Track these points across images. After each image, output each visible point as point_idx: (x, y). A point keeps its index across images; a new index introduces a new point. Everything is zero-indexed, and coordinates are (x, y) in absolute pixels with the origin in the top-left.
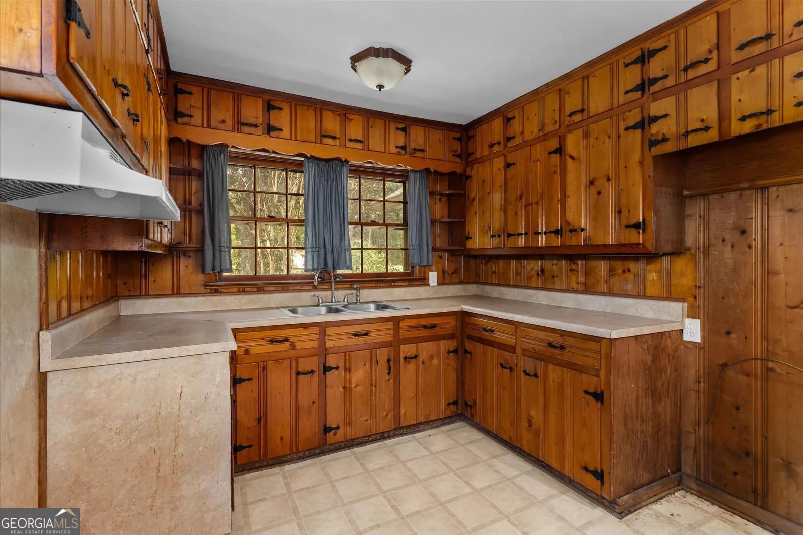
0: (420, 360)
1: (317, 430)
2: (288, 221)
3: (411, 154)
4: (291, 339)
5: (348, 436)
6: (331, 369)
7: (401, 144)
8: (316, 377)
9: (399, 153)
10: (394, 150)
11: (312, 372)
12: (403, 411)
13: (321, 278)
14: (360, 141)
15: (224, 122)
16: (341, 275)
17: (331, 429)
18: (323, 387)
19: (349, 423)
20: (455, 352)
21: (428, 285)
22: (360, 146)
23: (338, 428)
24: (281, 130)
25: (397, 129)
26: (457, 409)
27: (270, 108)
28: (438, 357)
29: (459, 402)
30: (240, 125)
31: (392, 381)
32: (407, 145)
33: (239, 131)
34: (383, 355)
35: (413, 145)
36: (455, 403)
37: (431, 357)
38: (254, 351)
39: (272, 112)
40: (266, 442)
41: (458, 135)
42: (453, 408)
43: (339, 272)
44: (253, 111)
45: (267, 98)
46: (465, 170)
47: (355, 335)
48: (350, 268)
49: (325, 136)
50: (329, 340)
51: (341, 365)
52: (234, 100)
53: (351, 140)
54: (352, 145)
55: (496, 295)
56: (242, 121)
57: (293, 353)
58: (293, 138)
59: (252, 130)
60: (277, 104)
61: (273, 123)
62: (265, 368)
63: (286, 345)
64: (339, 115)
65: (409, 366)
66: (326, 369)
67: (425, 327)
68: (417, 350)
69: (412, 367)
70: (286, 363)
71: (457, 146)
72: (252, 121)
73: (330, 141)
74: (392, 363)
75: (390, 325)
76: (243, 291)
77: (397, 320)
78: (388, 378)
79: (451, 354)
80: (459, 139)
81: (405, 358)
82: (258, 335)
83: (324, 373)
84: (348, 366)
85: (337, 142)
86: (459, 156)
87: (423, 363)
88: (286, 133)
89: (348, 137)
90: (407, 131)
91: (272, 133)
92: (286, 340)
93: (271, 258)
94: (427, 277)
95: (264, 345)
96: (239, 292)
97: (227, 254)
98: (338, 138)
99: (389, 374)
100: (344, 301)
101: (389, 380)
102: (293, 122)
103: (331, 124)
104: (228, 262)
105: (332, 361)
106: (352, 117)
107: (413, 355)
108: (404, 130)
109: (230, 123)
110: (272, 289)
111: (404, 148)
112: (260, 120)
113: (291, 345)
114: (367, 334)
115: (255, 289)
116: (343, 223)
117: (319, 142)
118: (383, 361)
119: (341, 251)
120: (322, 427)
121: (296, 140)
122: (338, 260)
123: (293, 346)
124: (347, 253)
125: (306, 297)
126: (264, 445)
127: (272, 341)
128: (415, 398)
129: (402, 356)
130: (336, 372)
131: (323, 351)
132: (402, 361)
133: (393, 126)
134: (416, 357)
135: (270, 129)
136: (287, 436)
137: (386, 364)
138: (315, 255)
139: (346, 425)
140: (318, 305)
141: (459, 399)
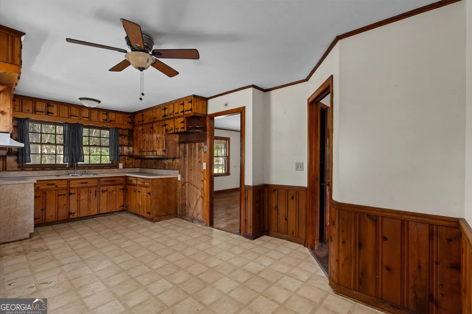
0: (108, 192)
1: (66, 214)
2: (56, 144)
3: (109, 122)
4: (56, 184)
5: (78, 216)
6: (72, 194)
7: (105, 119)
8: (66, 196)
9: (104, 122)
10: (101, 121)
11: (64, 195)
12: (101, 208)
13: (70, 165)
14: (88, 118)
15: (28, 110)
16: (80, 164)
17: (71, 214)
18: (69, 200)
19: (79, 211)
20: (123, 189)
21: (119, 168)
22: (87, 119)
23: (74, 213)
24: (53, 113)
25: (103, 113)
26: (124, 208)
27: (48, 106)
28: (116, 191)
29: (124, 206)
30: (35, 111)
31: (97, 198)
32: (108, 119)
33: (35, 113)
34: (93, 190)
35: (110, 119)
36: (123, 206)
37: (113, 191)
38: (41, 188)
39: (49, 107)
40: (45, 217)
41: (130, 116)
42: (122, 208)
43: (78, 163)
44: (40, 107)
45: (48, 102)
46: (132, 128)
47: (82, 183)
48: (83, 161)
49: (72, 116)
50: (72, 185)
51: (76, 193)
52: (33, 103)
53: (83, 117)
54: (84, 119)
55: (144, 171)
56: (36, 110)
57: (57, 188)
58: (58, 116)
59: (41, 113)
60: (51, 104)
61: (49, 111)
62: (45, 193)
63: (54, 186)
64: (78, 109)
65: (104, 194)
66: (70, 194)
67: (110, 181)
68: (107, 188)
69: (105, 194)
70: (54, 192)
71: (130, 120)
72: (41, 110)
73: (74, 118)
74: (97, 192)
75: (96, 180)
76: (35, 170)
77: (99, 179)
78: (95, 197)
79: (121, 190)
80: (130, 117)
81: (102, 191)
82: (43, 182)
83: (69, 195)
84: (79, 193)
85: (77, 118)
86: (130, 123)
87: (109, 193)
88: (55, 114)
89: (82, 116)
90: (108, 115)
91: (49, 115)
92: (54, 184)
93: (48, 157)
94: (118, 166)
95: (45, 186)
96: (33, 170)
97: (28, 156)
98: (77, 117)
99: (96, 196)
100: (80, 173)
101: (95, 198)
102: (59, 111)
103: (74, 111)
104: (29, 159)
105: (72, 191)
106: (84, 109)
107: (106, 190)
108: (106, 114)
109: (31, 111)
110: (48, 169)
111: (106, 120)
112: (44, 110)
113: (56, 186)
114: (87, 183)
115: (41, 169)
116: (81, 145)
117: (69, 117)
118: (93, 192)
119: (79, 156)
120: (68, 213)
121: (59, 117)
122: (78, 159)
123: (57, 186)
124: (82, 157)
125: (64, 172)
126: (45, 218)
127: (48, 185)
128: (106, 205)
129: (101, 190)
130: (74, 195)
131: (69, 188)
132: (101, 192)
133: (101, 112)
134: (107, 191)
135: (48, 113)
136: (54, 215)
137: (94, 193)
138: (68, 157)
139: (77, 212)
140: (69, 175)
141: (124, 205)
